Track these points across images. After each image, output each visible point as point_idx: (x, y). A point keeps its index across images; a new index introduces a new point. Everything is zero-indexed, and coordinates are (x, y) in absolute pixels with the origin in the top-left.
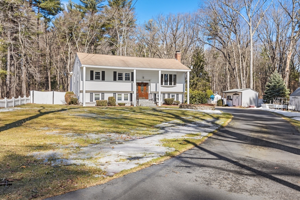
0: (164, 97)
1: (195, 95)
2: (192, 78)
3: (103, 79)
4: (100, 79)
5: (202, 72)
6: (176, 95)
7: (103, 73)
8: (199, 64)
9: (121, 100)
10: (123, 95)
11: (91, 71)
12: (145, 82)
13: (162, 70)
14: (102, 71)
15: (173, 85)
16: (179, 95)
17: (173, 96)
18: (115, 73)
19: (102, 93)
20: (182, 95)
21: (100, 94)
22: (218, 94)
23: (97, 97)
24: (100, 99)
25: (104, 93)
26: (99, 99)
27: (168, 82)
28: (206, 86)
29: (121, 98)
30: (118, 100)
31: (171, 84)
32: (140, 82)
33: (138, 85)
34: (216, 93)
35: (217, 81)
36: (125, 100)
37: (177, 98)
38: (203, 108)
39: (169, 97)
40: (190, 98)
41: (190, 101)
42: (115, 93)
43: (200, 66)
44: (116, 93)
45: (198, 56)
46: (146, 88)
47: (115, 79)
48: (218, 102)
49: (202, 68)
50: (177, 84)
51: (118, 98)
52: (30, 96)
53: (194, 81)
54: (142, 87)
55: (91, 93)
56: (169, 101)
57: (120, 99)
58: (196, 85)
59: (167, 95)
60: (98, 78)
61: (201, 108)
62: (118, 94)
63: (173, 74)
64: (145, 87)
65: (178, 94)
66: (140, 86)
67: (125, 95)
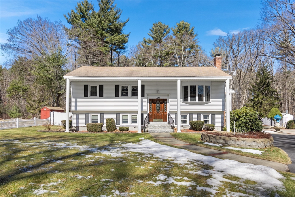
0: (191, 118)
1: (238, 116)
2: (256, 97)
3: (101, 96)
4: (97, 96)
5: (268, 89)
6: (210, 116)
7: (101, 87)
8: (264, 81)
9: (127, 122)
10: (130, 116)
11: (85, 85)
12: (161, 98)
13: (182, 78)
14: (100, 85)
15: (204, 101)
16: (216, 115)
17: (206, 117)
18: (117, 87)
19: (101, 114)
20: (220, 115)
21: (99, 115)
22: (288, 113)
23: (95, 118)
24: (99, 122)
25: (103, 114)
26: (97, 122)
27: (197, 97)
28: (273, 105)
29: (128, 120)
30: (123, 122)
31: (200, 99)
32: (155, 98)
33: (151, 102)
34: (286, 112)
35: (290, 100)
36: (133, 122)
37: (213, 119)
38: (243, 143)
39: (199, 118)
40: (231, 120)
41: (230, 125)
42: (118, 113)
43: (266, 84)
44: (120, 114)
45: (263, 73)
46: (164, 106)
47: (117, 96)
48: (288, 123)
49: (268, 85)
50: (211, 99)
51: (123, 120)
52: (49, 118)
53: (258, 100)
54: (158, 105)
55: (87, 113)
56: (195, 125)
57: (125, 122)
58: (261, 103)
59: (197, 115)
60: (94, 94)
61: (238, 143)
62: (123, 115)
63: (205, 84)
64: (162, 105)
65: (214, 114)
66: (155, 103)
67: (133, 116)
